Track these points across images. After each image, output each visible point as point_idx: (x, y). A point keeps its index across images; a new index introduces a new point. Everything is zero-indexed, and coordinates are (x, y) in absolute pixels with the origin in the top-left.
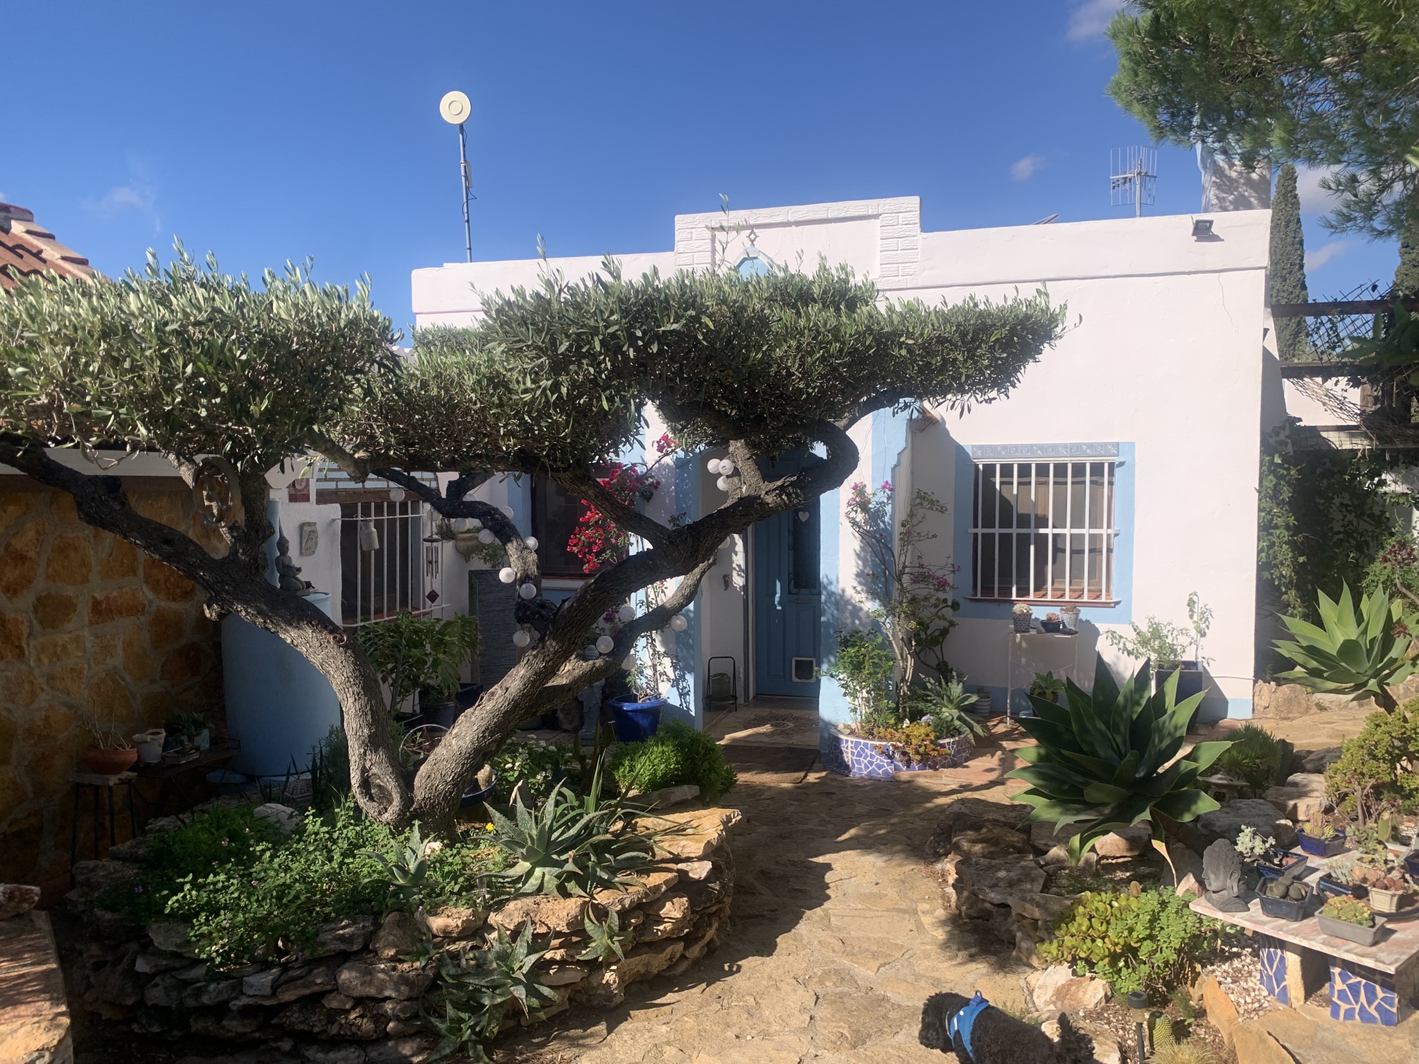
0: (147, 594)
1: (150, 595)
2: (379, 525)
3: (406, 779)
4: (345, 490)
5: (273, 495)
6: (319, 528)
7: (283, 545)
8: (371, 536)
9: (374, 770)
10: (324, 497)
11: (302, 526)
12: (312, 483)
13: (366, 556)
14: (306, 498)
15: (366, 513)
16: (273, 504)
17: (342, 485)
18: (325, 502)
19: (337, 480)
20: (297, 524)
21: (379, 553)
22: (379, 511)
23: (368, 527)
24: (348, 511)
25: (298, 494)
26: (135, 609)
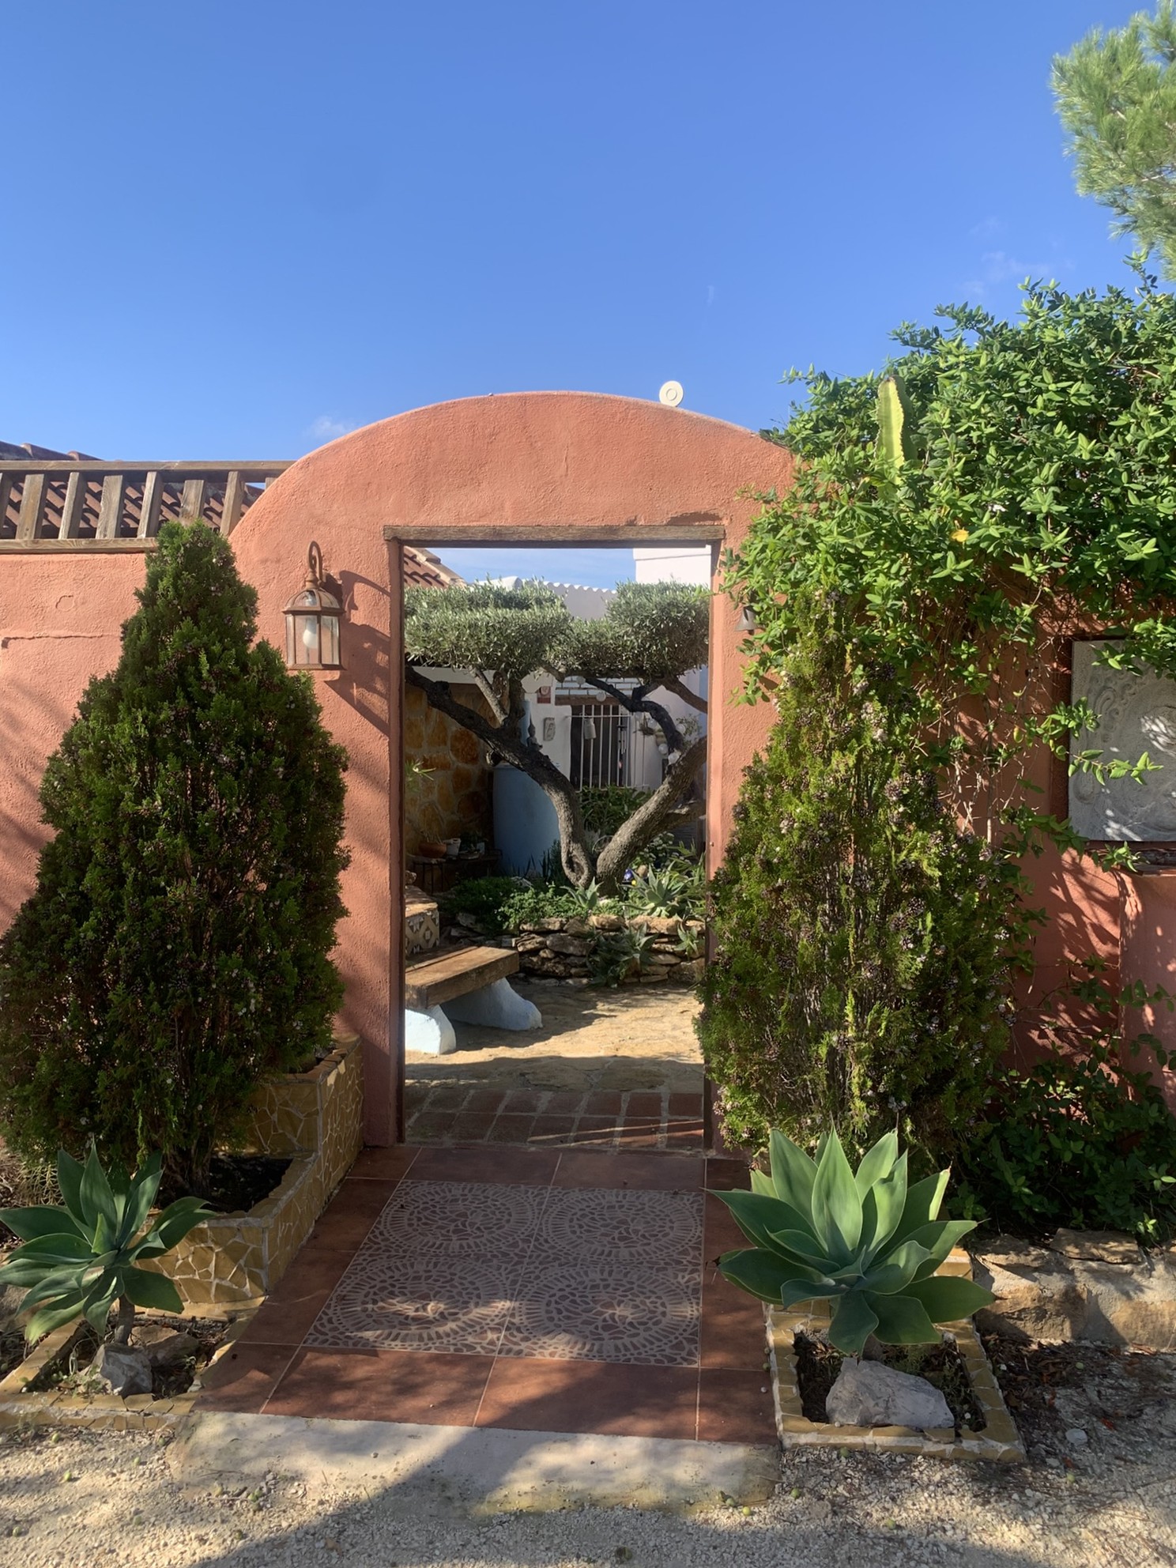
0: (451, 757)
1: (454, 758)
2: (596, 721)
3: (592, 860)
4: (575, 696)
5: (527, 697)
6: (556, 722)
7: (531, 729)
8: (590, 728)
9: (575, 853)
10: (560, 700)
11: (545, 720)
12: (553, 689)
13: (587, 742)
14: (548, 701)
15: (588, 713)
16: (526, 702)
17: (573, 692)
18: (561, 704)
19: (569, 689)
20: (542, 718)
21: (597, 741)
22: (597, 711)
23: (588, 722)
24: (576, 710)
25: (543, 699)
26: (445, 766)
